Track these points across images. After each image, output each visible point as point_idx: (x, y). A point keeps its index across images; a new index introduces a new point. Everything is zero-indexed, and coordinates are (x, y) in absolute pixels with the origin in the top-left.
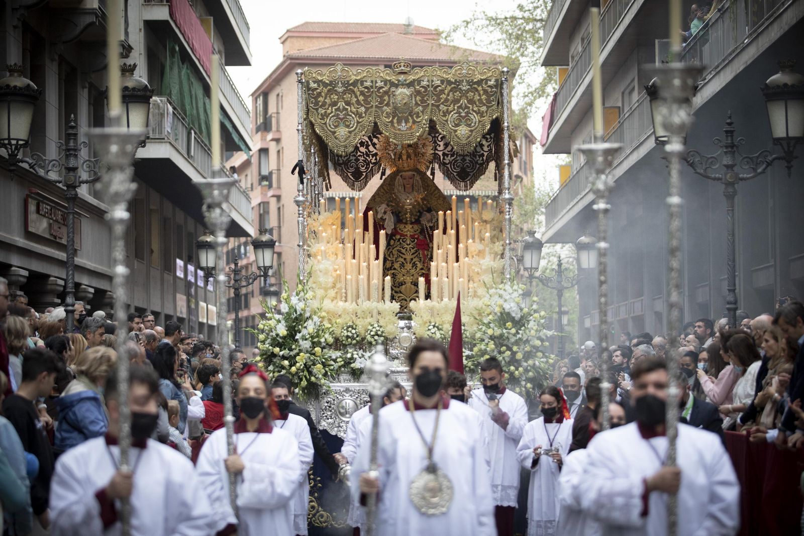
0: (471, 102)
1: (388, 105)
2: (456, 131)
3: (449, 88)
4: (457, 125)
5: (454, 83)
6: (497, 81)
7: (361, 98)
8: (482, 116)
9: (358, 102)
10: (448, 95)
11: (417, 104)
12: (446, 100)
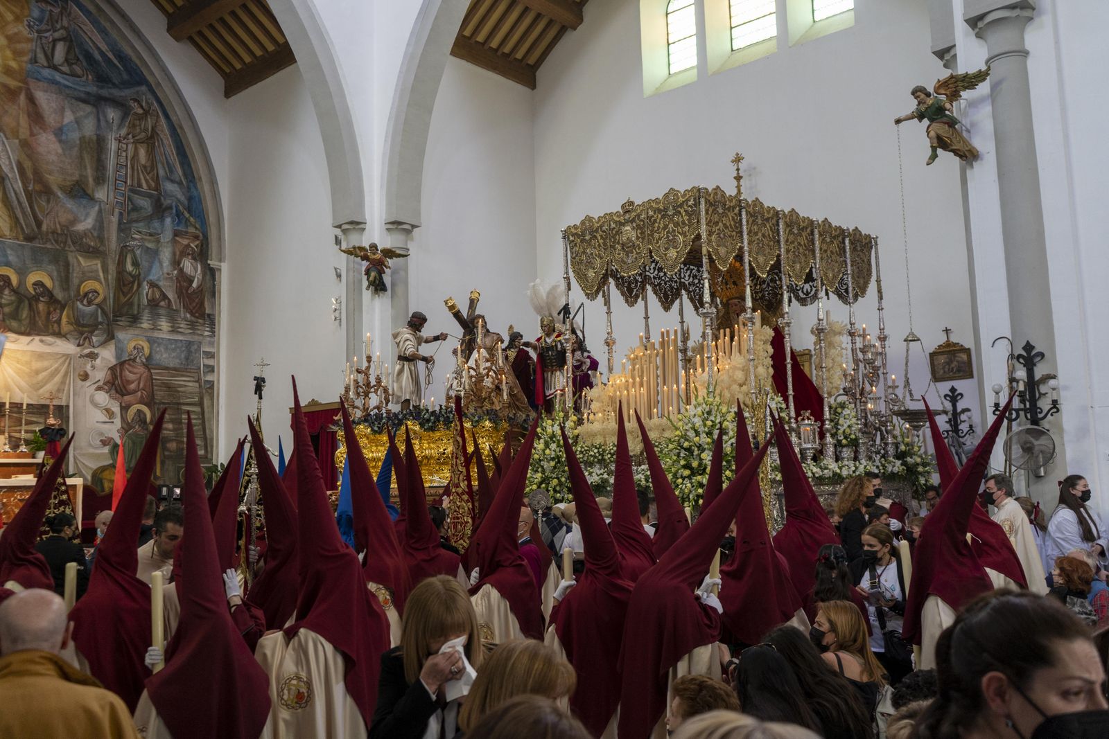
0: (677, 224)
1: (618, 243)
2: (666, 255)
3: (660, 216)
4: (667, 249)
5: (664, 211)
6: (695, 199)
7: (601, 241)
8: (685, 236)
9: (599, 246)
10: (659, 223)
11: (638, 238)
12: (659, 227)
